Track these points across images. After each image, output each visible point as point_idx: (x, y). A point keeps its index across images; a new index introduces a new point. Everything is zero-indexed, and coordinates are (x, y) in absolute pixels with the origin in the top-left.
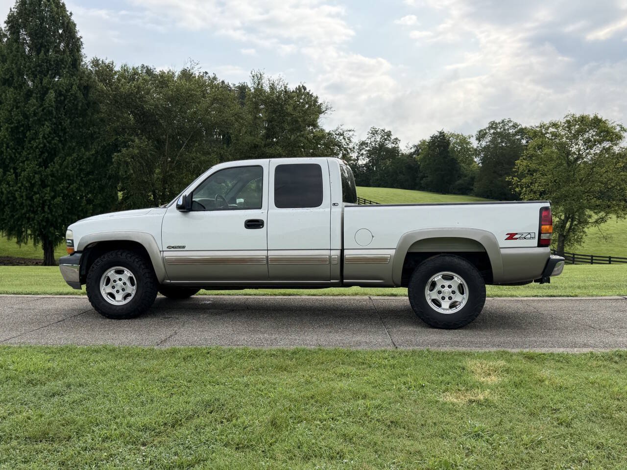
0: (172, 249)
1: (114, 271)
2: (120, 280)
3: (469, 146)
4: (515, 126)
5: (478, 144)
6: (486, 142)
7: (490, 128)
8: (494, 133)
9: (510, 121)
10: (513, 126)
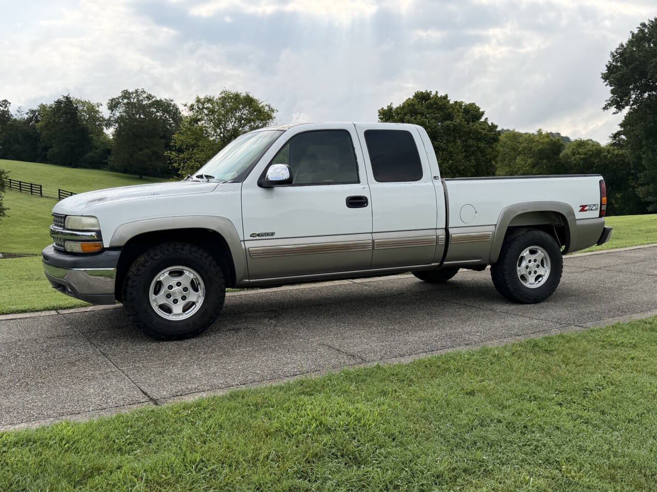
0: (257, 238)
1: (168, 272)
2: (179, 284)
3: (97, 116)
4: (149, 97)
5: (111, 113)
6: (120, 113)
7: (124, 97)
8: (128, 103)
9: (144, 92)
10: (147, 97)
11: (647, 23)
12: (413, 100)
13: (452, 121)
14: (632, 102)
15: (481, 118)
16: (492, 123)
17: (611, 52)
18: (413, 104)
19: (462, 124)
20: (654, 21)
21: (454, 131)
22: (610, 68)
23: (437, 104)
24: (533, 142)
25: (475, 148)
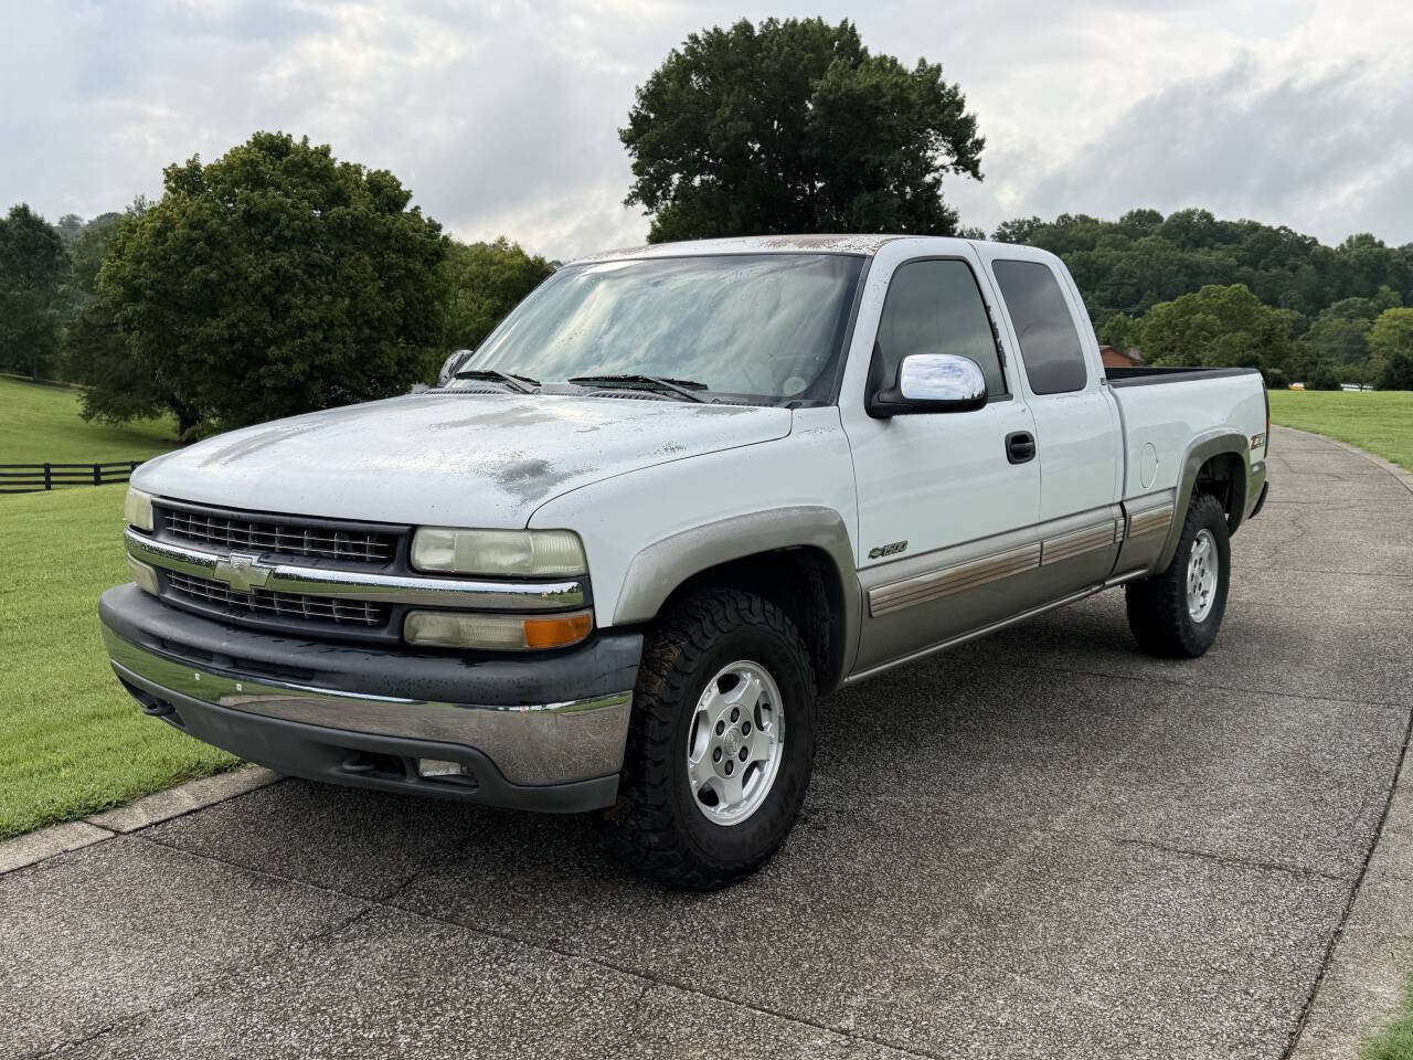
0: (881, 559)
1: (716, 683)
2: (735, 714)
11: (700, 36)
12: (248, 151)
13: (348, 207)
14: (672, 193)
15: (404, 205)
16: (430, 219)
17: (637, 87)
18: (252, 161)
19: (371, 216)
20: (712, 32)
21: (353, 230)
22: (638, 121)
23: (310, 166)
24: (492, 263)
25: (403, 272)
